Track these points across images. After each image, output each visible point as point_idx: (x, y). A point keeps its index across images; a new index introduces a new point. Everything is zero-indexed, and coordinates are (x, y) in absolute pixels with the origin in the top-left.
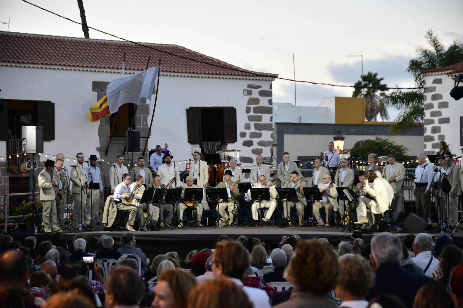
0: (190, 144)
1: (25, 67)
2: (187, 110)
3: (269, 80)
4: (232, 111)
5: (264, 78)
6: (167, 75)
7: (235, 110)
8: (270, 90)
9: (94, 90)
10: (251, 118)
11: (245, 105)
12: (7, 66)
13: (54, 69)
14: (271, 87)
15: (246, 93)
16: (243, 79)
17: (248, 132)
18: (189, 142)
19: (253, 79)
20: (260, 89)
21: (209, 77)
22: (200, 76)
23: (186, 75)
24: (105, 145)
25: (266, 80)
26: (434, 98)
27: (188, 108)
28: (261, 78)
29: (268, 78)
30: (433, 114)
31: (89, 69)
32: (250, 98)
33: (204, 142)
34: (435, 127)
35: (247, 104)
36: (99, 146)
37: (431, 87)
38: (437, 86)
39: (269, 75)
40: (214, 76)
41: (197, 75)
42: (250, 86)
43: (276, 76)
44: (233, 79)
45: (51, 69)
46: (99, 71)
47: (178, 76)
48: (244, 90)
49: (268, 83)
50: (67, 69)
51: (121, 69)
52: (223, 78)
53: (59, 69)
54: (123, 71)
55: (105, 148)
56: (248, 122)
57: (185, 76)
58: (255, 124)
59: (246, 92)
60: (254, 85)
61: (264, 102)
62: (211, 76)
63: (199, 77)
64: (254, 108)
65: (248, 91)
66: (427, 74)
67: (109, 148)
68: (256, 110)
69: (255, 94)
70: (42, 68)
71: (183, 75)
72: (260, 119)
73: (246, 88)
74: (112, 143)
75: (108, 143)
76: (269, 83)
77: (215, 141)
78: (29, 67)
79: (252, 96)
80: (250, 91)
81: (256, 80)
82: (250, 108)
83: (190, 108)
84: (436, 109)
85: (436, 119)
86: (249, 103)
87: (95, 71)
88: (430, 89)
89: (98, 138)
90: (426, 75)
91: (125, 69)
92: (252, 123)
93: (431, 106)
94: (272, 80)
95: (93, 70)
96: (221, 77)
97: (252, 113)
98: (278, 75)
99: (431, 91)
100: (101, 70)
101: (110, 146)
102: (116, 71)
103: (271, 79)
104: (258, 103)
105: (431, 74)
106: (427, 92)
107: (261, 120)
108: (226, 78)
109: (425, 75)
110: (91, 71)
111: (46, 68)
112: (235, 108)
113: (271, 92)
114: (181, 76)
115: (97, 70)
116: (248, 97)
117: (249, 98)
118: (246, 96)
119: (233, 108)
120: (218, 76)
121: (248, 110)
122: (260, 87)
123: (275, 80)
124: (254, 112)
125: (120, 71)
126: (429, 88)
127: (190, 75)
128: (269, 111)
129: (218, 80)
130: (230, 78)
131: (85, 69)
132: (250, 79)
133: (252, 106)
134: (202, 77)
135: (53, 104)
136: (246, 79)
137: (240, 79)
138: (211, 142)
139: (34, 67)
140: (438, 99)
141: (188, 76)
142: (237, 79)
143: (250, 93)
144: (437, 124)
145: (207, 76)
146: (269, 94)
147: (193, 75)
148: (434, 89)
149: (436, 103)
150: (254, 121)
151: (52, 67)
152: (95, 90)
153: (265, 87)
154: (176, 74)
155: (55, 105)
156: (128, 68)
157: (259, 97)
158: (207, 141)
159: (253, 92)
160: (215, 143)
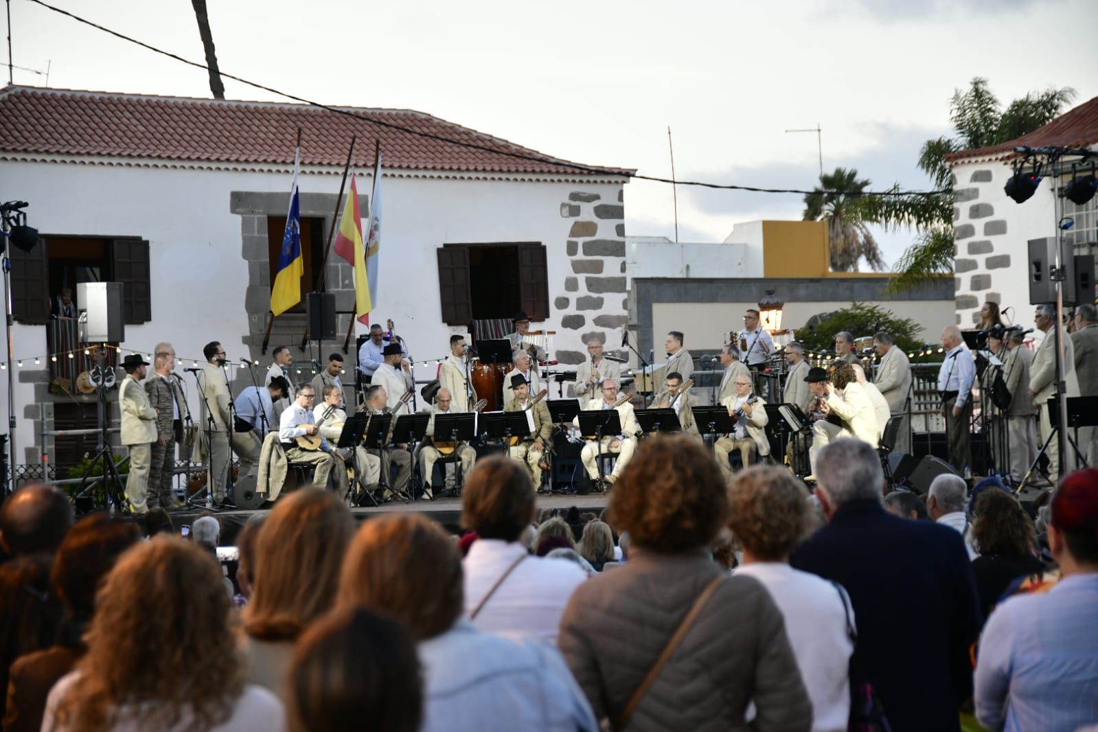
0: (446, 325)
1: (83, 163)
2: (439, 251)
3: (617, 182)
4: (538, 251)
5: (606, 179)
6: (393, 176)
7: (544, 248)
8: (619, 204)
9: (234, 210)
10: (578, 267)
11: (565, 237)
12: (44, 161)
13: (147, 166)
14: (621, 198)
15: (566, 211)
16: (560, 181)
17: (573, 297)
18: (444, 321)
19: (581, 182)
20: (596, 203)
21: (485, 179)
22: (466, 175)
23: (436, 174)
24: (261, 330)
25: (610, 182)
26: (976, 212)
27: (441, 246)
28: (599, 179)
29: (613, 179)
30: (974, 248)
31: (223, 166)
32: (576, 223)
33: (478, 319)
34: (978, 276)
35: (570, 236)
36: (247, 333)
37: (968, 190)
38: (981, 186)
39: (616, 171)
40: (497, 176)
41: (458, 175)
42: (574, 196)
43: (632, 173)
44: (538, 180)
45: (138, 165)
46: (245, 170)
47: (417, 176)
48: (563, 205)
49: (614, 190)
50: (175, 167)
51: (293, 163)
52: (516, 180)
53: (156, 166)
54: (297, 168)
55: (262, 338)
56: (573, 275)
57: (432, 177)
58: (588, 280)
59: (567, 209)
60: (585, 193)
61: (606, 230)
62: (489, 176)
63: (462, 178)
64: (585, 244)
65: (571, 207)
66: (960, 162)
67: (271, 337)
68: (589, 249)
69: (587, 212)
70: (120, 164)
71: (428, 174)
72: (598, 267)
73: (567, 200)
74: (276, 327)
75: (267, 327)
76: (616, 189)
77: (501, 318)
78: (93, 163)
79: (579, 219)
80: (574, 206)
81: (588, 182)
82: (576, 244)
83: (446, 246)
84: (979, 236)
85: (981, 259)
86: (573, 233)
87: (236, 169)
88: (966, 194)
89: (245, 315)
90: (956, 164)
91: (302, 163)
92: (581, 278)
93: (968, 231)
94: (624, 182)
95: (231, 166)
96: (511, 177)
97: (580, 256)
98: (636, 170)
99: (968, 199)
100: (248, 167)
101: (271, 332)
102: (282, 168)
103: (620, 179)
104: (594, 234)
105: (966, 160)
106: (960, 201)
107: (600, 271)
108: (523, 180)
109: (953, 164)
110: (227, 169)
111: (129, 165)
112: (543, 244)
113: (622, 208)
114: (424, 177)
115: (240, 167)
116: (572, 220)
117: (573, 223)
118: (566, 217)
119: (538, 244)
120: (504, 176)
121: (572, 249)
122: (597, 197)
123: (629, 182)
124: (585, 253)
125: (290, 168)
126: (963, 191)
127: (443, 174)
128: (618, 249)
129: (504, 184)
130: (530, 180)
131: (214, 166)
132: (574, 181)
133: (581, 241)
134: (470, 178)
135: (146, 244)
136: (567, 181)
137: (552, 181)
138: (492, 320)
139: (102, 164)
140: (984, 216)
141: (440, 177)
142: (545, 181)
143: (575, 211)
144: (982, 270)
145: (481, 175)
146: (615, 212)
147: (451, 175)
148: (974, 193)
149: (979, 224)
150: (587, 272)
151: (142, 162)
152: (237, 210)
153: (607, 197)
154: (412, 173)
155: (151, 245)
156: (307, 162)
157: (595, 219)
158: (484, 318)
159: (582, 208)
160: (502, 322)
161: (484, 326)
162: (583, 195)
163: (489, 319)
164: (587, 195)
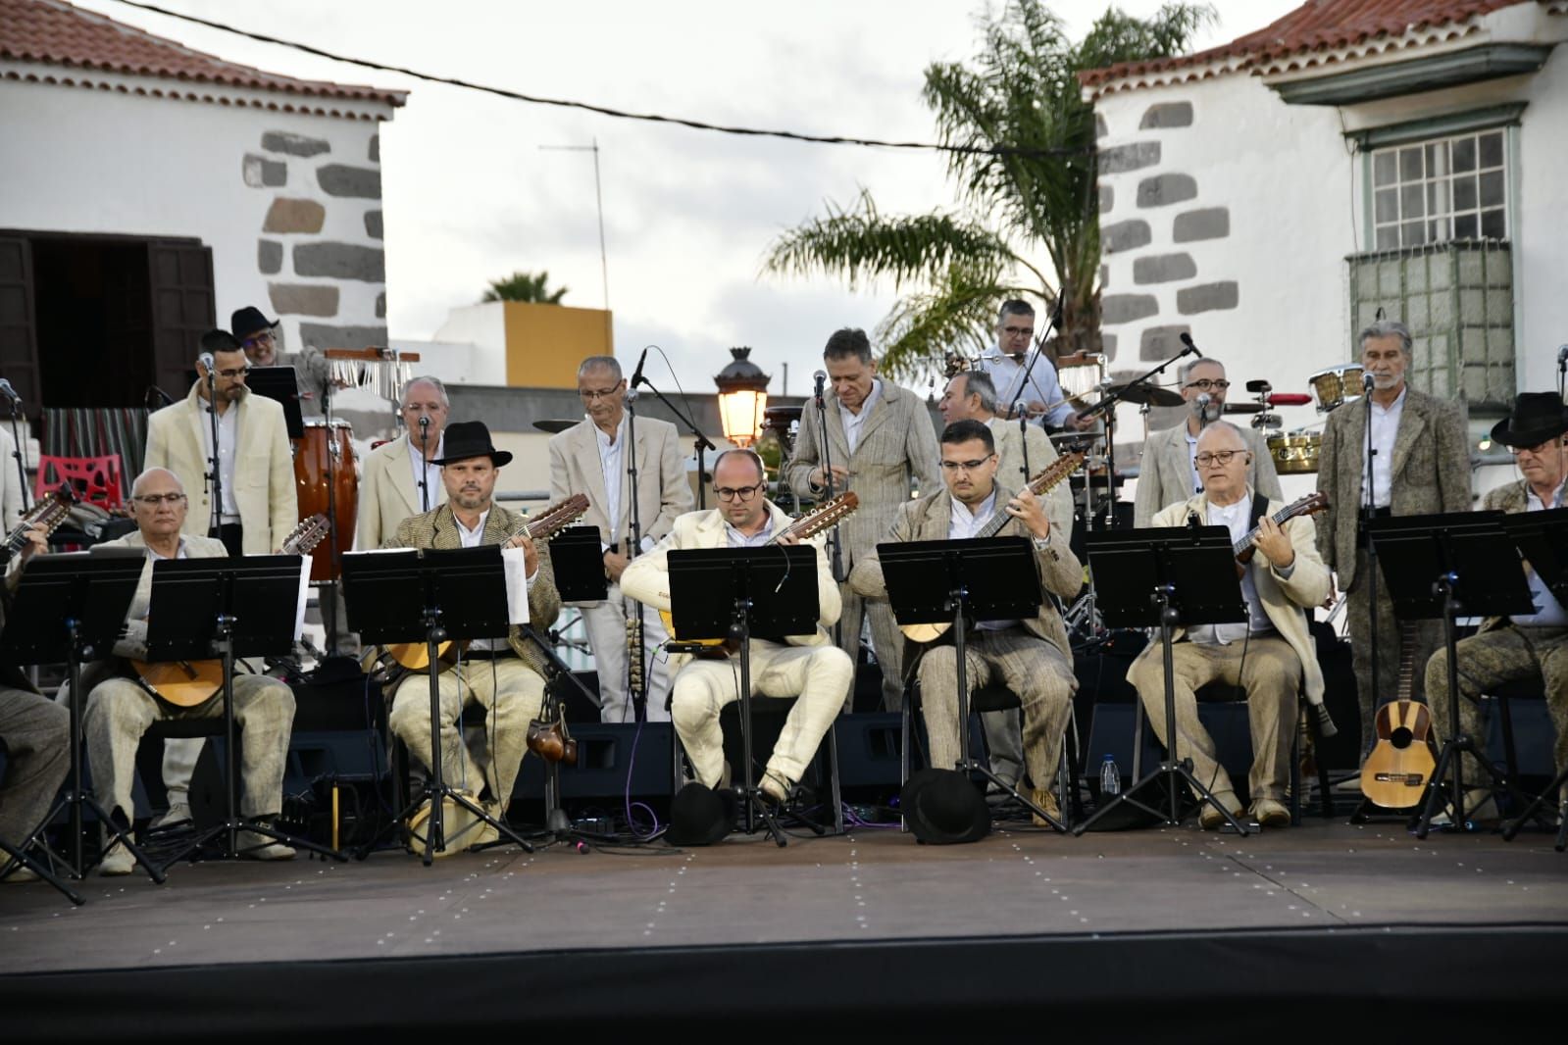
3: (366, 117)
4: (192, 260)
5: (343, 107)
7: (206, 255)
8: (370, 165)
10: (284, 299)
11: (254, 231)
14: (374, 153)
15: (255, 172)
16: (241, 103)
19: (289, 109)
20: (322, 160)
21: (70, 82)
22: (23, 70)
25: (351, 116)
26: (1153, 193)
28: (328, 106)
29: (358, 109)
30: (1147, 271)
32: (279, 203)
33: (56, 407)
34: (1160, 329)
35: (265, 230)
37: (1134, 146)
38: (1165, 136)
39: (365, 93)
40: (96, 78)
42: (273, 141)
43: (398, 98)
44: (192, 98)
48: (249, 159)
49: (359, 132)
52: (141, 92)
58: (305, 329)
59: (258, 167)
60: (296, 136)
61: (342, 222)
62: (78, 76)
64: (299, 250)
65: (265, 163)
66: (1118, 85)
68: (310, 260)
69: (302, 180)
72: (327, 302)
73: (257, 149)
76: (361, 131)
77: (111, 407)
79: (286, 193)
80: (273, 163)
81: (305, 110)
82: (279, 247)
84: (1162, 243)
85: (1165, 293)
86: (273, 223)
88: (1129, 155)
90: (1109, 91)
92: (290, 324)
93: (1136, 234)
94: (381, 118)
96: (131, 83)
97: (288, 275)
98: (408, 93)
99: (1136, 165)
103: (373, 110)
104: (316, 227)
105: (1134, 82)
106: (1113, 171)
107: (332, 311)
108: (160, 94)
109: (1102, 91)
112: (206, 242)
113: (377, 176)
116: (268, 196)
117: (272, 200)
118: (256, 186)
119: (195, 242)
120: (113, 81)
121: (269, 258)
122: (323, 147)
123: (392, 119)
124: (299, 269)
126: (1122, 149)
128: (369, 266)
130: (175, 96)
132: (272, 107)
133: (289, 241)
134: (33, 79)
136: (257, 104)
137: (225, 102)
138: (88, 412)
140: (1173, 200)
142: (208, 99)
143: (275, 175)
144: (1168, 315)
145: (60, 75)
146: (363, 183)
148: (1153, 151)
149: (1161, 220)
150: (303, 312)
153: (346, 148)
157: (320, 196)
158: (69, 404)
159: (290, 169)
160: (113, 415)
161: (70, 422)
162: (294, 140)
163: (82, 407)
164: (300, 140)
